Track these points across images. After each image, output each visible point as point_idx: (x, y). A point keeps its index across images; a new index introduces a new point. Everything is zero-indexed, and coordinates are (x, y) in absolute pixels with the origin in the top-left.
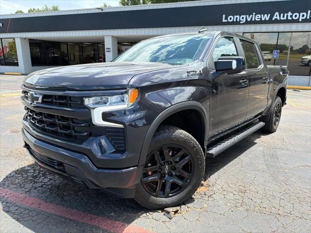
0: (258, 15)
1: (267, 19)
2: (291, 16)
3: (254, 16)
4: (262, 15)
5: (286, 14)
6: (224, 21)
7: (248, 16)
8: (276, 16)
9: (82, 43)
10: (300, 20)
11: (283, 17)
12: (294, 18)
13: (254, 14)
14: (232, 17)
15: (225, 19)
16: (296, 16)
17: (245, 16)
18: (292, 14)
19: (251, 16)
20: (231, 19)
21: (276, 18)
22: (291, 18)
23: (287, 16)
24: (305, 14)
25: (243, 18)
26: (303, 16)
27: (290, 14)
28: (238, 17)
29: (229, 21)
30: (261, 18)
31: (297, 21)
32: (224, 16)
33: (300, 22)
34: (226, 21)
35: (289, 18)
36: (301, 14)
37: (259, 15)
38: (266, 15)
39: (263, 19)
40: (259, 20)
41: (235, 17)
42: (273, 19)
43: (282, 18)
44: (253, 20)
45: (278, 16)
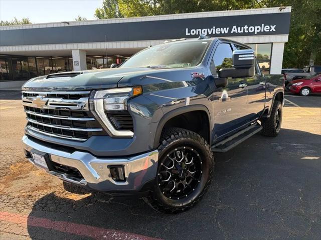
0: (217, 29)
1: (226, 32)
2: (248, 29)
3: (214, 29)
4: (222, 29)
5: (242, 28)
6: (187, 34)
7: (209, 29)
8: (234, 29)
9: (51, 57)
10: (256, 33)
11: (241, 30)
12: (250, 31)
13: (214, 27)
14: (194, 30)
15: (188, 33)
16: (251, 29)
17: (206, 30)
18: (248, 27)
19: (212, 29)
20: (193, 32)
21: (234, 31)
22: (247, 32)
23: (244, 29)
24: (259, 27)
25: (204, 31)
26: (258, 29)
27: (246, 27)
28: (200, 30)
29: (192, 34)
30: (221, 32)
31: (253, 34)
32: (187, 29)
33: (256, 35)
34: (189, 34)
35: (246, 31)
36: (256, 27)
37: (219, 29)
38: (225, 29)
39: (223, 32)
40: (219, 33)
41: (197, 30)
42: (232, 32)
43: (239, 32)
44: (214, 33)
45: (236, 29)
